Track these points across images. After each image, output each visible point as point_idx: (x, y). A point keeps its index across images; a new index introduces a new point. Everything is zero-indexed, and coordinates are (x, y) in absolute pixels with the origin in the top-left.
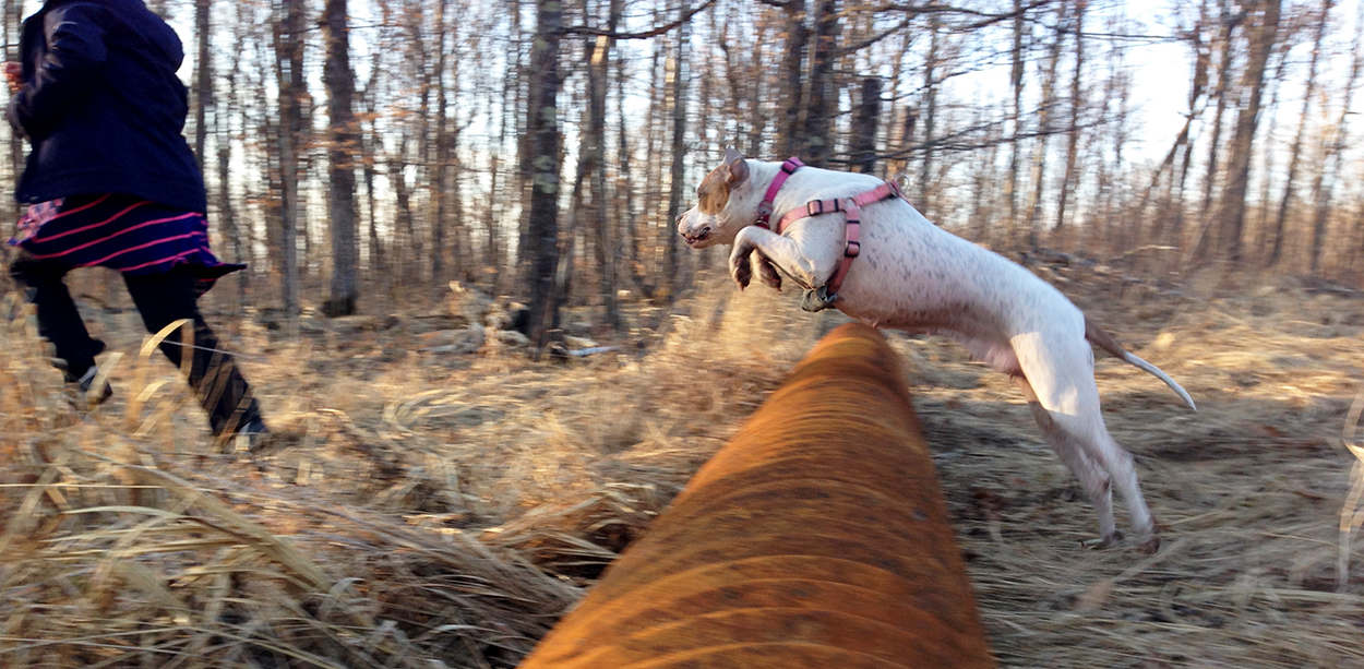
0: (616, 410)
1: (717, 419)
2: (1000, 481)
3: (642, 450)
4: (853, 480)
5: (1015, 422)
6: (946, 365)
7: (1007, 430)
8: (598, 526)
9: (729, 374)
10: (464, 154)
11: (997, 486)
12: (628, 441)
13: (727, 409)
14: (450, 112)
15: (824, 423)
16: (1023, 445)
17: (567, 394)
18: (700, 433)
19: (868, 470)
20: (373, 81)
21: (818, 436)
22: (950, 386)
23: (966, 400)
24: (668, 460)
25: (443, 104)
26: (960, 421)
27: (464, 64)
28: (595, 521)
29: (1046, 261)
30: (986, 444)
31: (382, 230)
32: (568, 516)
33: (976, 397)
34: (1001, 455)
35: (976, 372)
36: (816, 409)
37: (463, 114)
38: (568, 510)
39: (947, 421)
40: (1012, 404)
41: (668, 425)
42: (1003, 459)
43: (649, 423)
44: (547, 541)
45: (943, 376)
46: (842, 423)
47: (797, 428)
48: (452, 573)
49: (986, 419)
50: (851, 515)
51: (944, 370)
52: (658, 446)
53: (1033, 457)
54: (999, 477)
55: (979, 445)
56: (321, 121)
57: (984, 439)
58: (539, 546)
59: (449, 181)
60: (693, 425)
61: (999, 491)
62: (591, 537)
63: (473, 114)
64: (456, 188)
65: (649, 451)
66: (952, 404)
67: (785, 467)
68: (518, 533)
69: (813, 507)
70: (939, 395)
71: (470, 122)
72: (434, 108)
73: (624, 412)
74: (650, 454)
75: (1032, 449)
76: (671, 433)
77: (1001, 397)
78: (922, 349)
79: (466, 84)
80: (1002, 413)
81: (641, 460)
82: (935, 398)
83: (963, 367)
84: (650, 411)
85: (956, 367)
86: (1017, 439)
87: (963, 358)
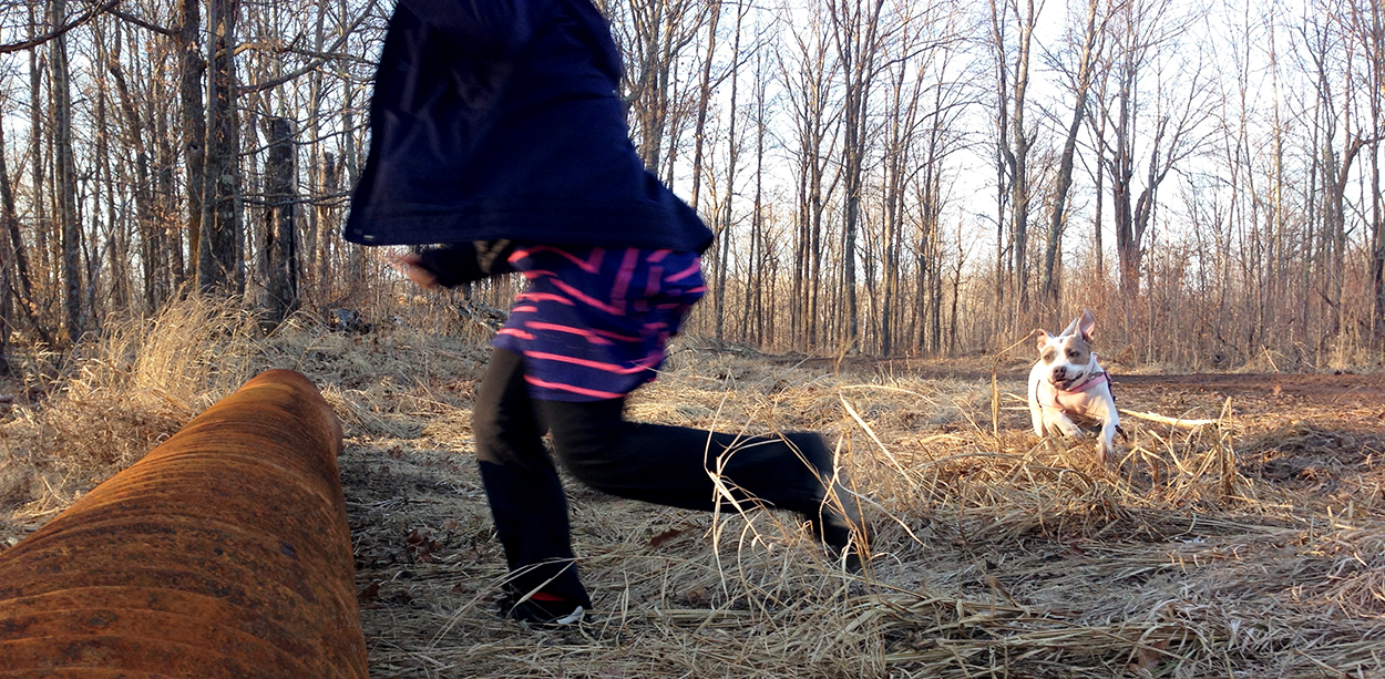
2: (433, 526)
3: (37, 507)
6: (389, 415)
9: (137, 422)
11: (430, 530)
16: (460, 490)
22: (392, 436)
23: (409, 449)
30: (424, 491)
33: (419, 445)
34: (437, 501)
35: (418, 422)
39: (385, 470)
40: (454, 452)
41: (68, 479)
45: (386, 426)
49: (425, 467)
51: (387, 421)
55: (418, 492)
61: (430, 534)
65: (44, 509)
66: (395, 453)
70: (382, 445)
74: (45, 512)
75: (469, 494)
77: (444, 447)
78: (364, 398)
80: (445, 461)
82: (378, 448)
83: (406, 417)
84: (42, 465)
85: (399, 417)
87: (406, 409)
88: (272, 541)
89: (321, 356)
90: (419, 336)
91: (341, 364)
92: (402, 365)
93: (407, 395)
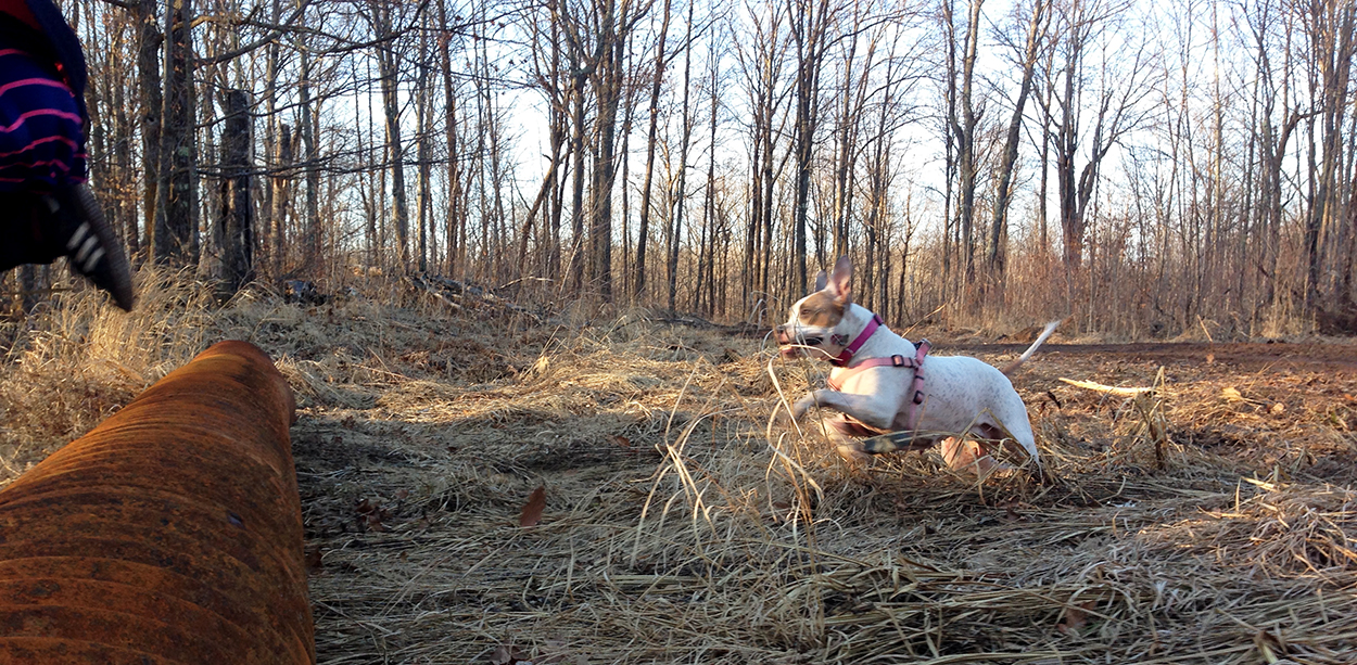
2: (384, 496)
5: (408, 440)
6: (344, 386)
9: (91, 395)
11: (382, 500)
22: (347, 407)
23: (362, 420)
29: (437, 288)
30: (376, 460)
33: (373, 416)
34: (389, 470)
35: (373, 393)
39: (338, 440)
40: (407, 422)
45: (339, 397)
49: (378, 437)
51: (341, 391)
53: (420, 471)
54: (385, 491)
55: (369, 462)
61: (383, 504)
66: (348, 423)
69: (93, 512)
70: (336, 415)
75: (420, 464)
77: (397, 416)
78: (318, 369)
80: (399, 432)
82: (331, 418)
83: (361, 388)
85: (353, 388)
86: (406, 455)
87: (360, 379)
88: (219, 512)
89: (275, 327)
90: (374, 307)
91: (293, 335)
92: (357, 336)
93: (362, 366)
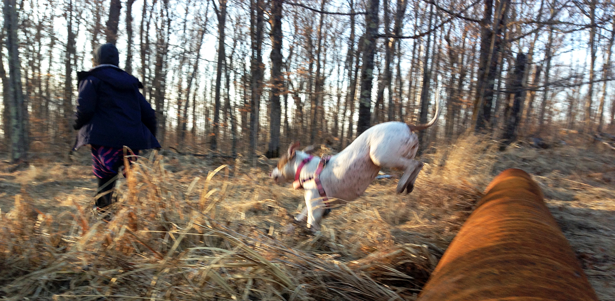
0: (397, 205)
1: (445, 212)
2: (592, 249)
3: (410, 224)
4: (544, 255)
5: (595, 219)
6: (557, 189)
7: (593, 223)
8: (401, 263)
9: (451, 191)
10: (327, 88)
11: (590, 251)
12: (404, 220)
13: (450, 207)
14: (321, 70)
15: (517, 223)
16: (601, 231)
17: (373, 196)
18: (437, 218)
19: (548, 250)
20: (290, 57)
21: (517, 230)
22: (558, 199)
23: (569, 207)
24: (421, 230)
25: (319, 67)
26: (568, 218)
27: (328, 50)
28: (400, 260)
29: (607, 140)
30: (582, 229)
31: (290, 121)
32: (387, 258)
33: (573, 205)
34: (591, 235)
35: (572, 193)
36: (510, 215)
37: (327, 71)
38: (387, 255)
39: (562, 218)
40: (593, 210)
41: (423, 213)
42: (592, 238)
43: (414, 212)
44: (377, 268)
45: (555, 194)
46: (527, 223)
47: (506, 225)
48: (338, 281)
49: (579, 217)
50: (549, 275)
51: (555, 191)
52: (417, 223)
53: (607, 237)
54: (591, 246)
55: (579, 230)
56: (268, 75)
57: (581, 227)
58: (373, 270)
59: (320, 100)
60: (434, 214)
61: (592, 254)
62: (398, 268)
63: (331, 71)
64: (323, 103)
65: (413, 225)
66: (561, 209)
67: (508, 247)
68: (365, 264)
69: (530, 270)
70: (554, 203)
71: (330, 75)
72: (315, 69)
73: (401, 206)
74: (413, 227)
75: (606, 233)
76: (424, 217)
77: (587, 206)
78: (545, 180)
79: (329, 58)
80: (588, 214)
81: (409, 229)
82: (552, 205)
83: (565, 190)
84: (413, 207)
85: (562, 190)
86: (597, 228)
87: (566, 186)
89: (524, 160)
90: (573, 150)
91: (533, 164)
92: (564, 164)
93: (566, 179)
